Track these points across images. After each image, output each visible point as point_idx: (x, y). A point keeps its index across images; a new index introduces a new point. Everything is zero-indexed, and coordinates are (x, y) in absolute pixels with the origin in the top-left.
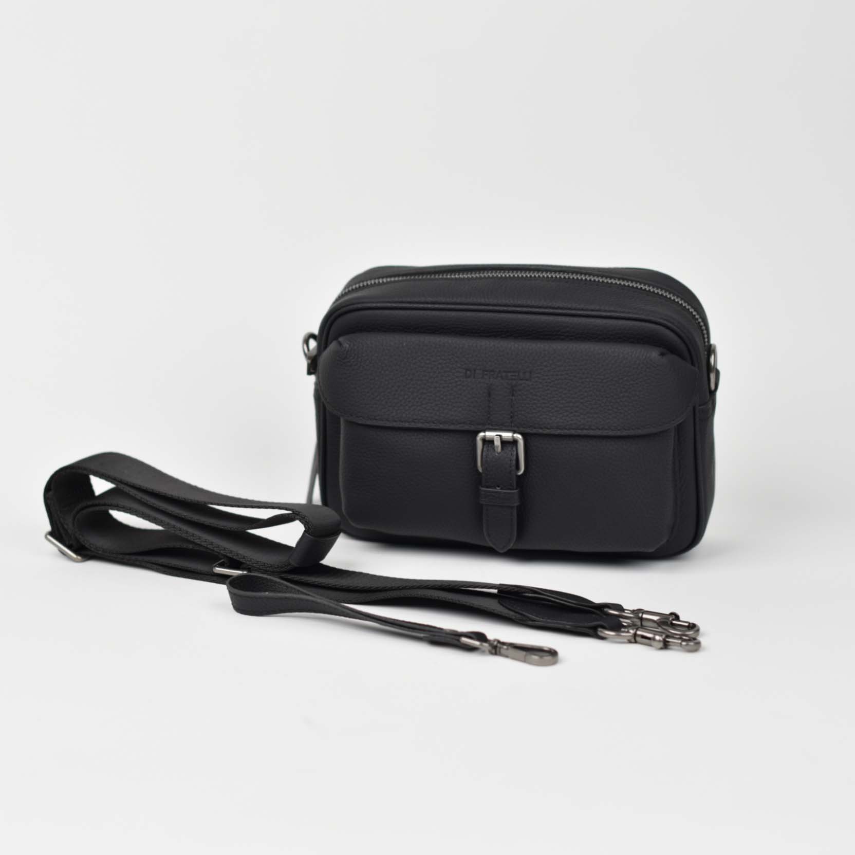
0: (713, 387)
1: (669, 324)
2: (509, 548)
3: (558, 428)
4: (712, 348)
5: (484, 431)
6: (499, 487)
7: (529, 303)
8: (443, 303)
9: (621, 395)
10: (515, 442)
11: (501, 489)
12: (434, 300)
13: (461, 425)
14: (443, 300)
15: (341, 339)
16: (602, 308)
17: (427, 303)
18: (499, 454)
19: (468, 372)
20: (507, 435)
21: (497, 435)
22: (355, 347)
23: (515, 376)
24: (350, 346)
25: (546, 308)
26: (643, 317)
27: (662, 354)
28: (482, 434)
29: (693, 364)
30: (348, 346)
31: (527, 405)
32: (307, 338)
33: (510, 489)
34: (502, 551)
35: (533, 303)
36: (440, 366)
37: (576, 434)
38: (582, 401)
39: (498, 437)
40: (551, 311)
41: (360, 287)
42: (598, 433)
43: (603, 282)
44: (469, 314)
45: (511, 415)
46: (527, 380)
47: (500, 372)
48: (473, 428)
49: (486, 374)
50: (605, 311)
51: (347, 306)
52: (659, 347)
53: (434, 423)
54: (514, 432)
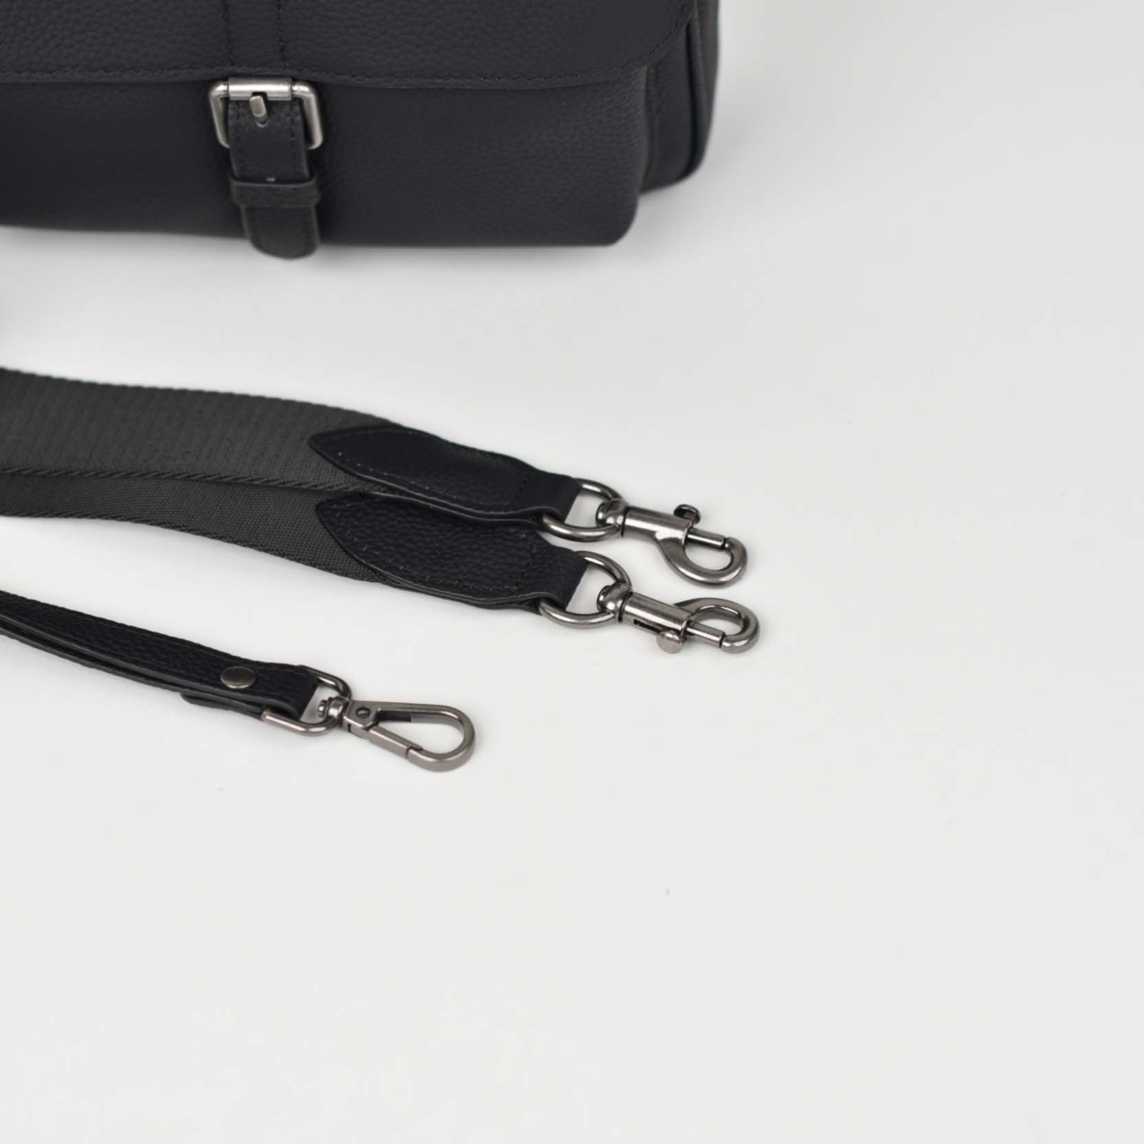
5: (225, 79)
10: (298, 101)
11: (277, 182)
18: (261, 121)
20: (279, 89)
21: (255, 94)
28: (221, 88)
31: (316, 30)
33: (299, 182)
39: (259, 97)
45: (282, 45)
54: (294, 80)
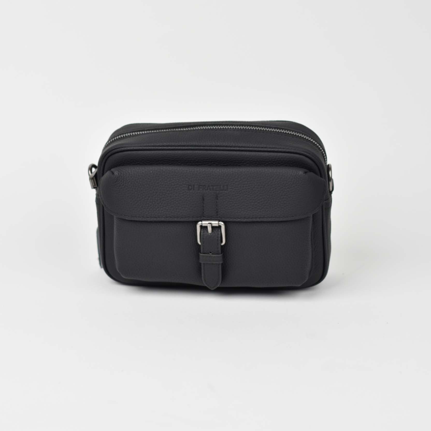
0: (331, 189)
1: (308, 154)
2: (217, 287)
3: (245, 218)
4: (330, 167)
5: (201, 221)
6: (211, 253)
7: (224, 144)
8: (174, 146)
9: (282, 197)
10: (220, 227)
11: (212, 254)
12: (168, 144)
13: (188, 218)
14: (173, 144)
15: (112, 170)
16: (268, 146)
17: (164, 146)
18: (210, 234)
19: (190, 187)
20: (215, 223)
21: (209, 223)
22: (122, 175)
23: (218, 188)
24: (119, 174)
25: (234, 147)
26: (292, 151)
27: (306, 173)
28: (200, 223)
29: (321, 176)
30: (117, 174)
31: (226, 205)
32: (91, 167)
33: (218, 254)
34: (213, 289)
35: (227, 144)
36: (173, 184)
37: (256, 221)
38: (258, 201)
39: (210, 224)
40: (238, 148)
41: (121, 137)
42: (269, 220)
43: (266, 130)
44: (189, 152)
45: (217, 210)
46: (225, 190)
47: (209, 186)
48: (194, 219)
49: (201, 188)
50: (270, 148)
51: (116, 149)
52: (302, 168)
53: (171, 218)
54: (219, 221)
